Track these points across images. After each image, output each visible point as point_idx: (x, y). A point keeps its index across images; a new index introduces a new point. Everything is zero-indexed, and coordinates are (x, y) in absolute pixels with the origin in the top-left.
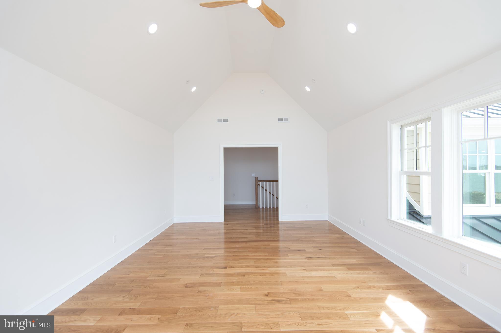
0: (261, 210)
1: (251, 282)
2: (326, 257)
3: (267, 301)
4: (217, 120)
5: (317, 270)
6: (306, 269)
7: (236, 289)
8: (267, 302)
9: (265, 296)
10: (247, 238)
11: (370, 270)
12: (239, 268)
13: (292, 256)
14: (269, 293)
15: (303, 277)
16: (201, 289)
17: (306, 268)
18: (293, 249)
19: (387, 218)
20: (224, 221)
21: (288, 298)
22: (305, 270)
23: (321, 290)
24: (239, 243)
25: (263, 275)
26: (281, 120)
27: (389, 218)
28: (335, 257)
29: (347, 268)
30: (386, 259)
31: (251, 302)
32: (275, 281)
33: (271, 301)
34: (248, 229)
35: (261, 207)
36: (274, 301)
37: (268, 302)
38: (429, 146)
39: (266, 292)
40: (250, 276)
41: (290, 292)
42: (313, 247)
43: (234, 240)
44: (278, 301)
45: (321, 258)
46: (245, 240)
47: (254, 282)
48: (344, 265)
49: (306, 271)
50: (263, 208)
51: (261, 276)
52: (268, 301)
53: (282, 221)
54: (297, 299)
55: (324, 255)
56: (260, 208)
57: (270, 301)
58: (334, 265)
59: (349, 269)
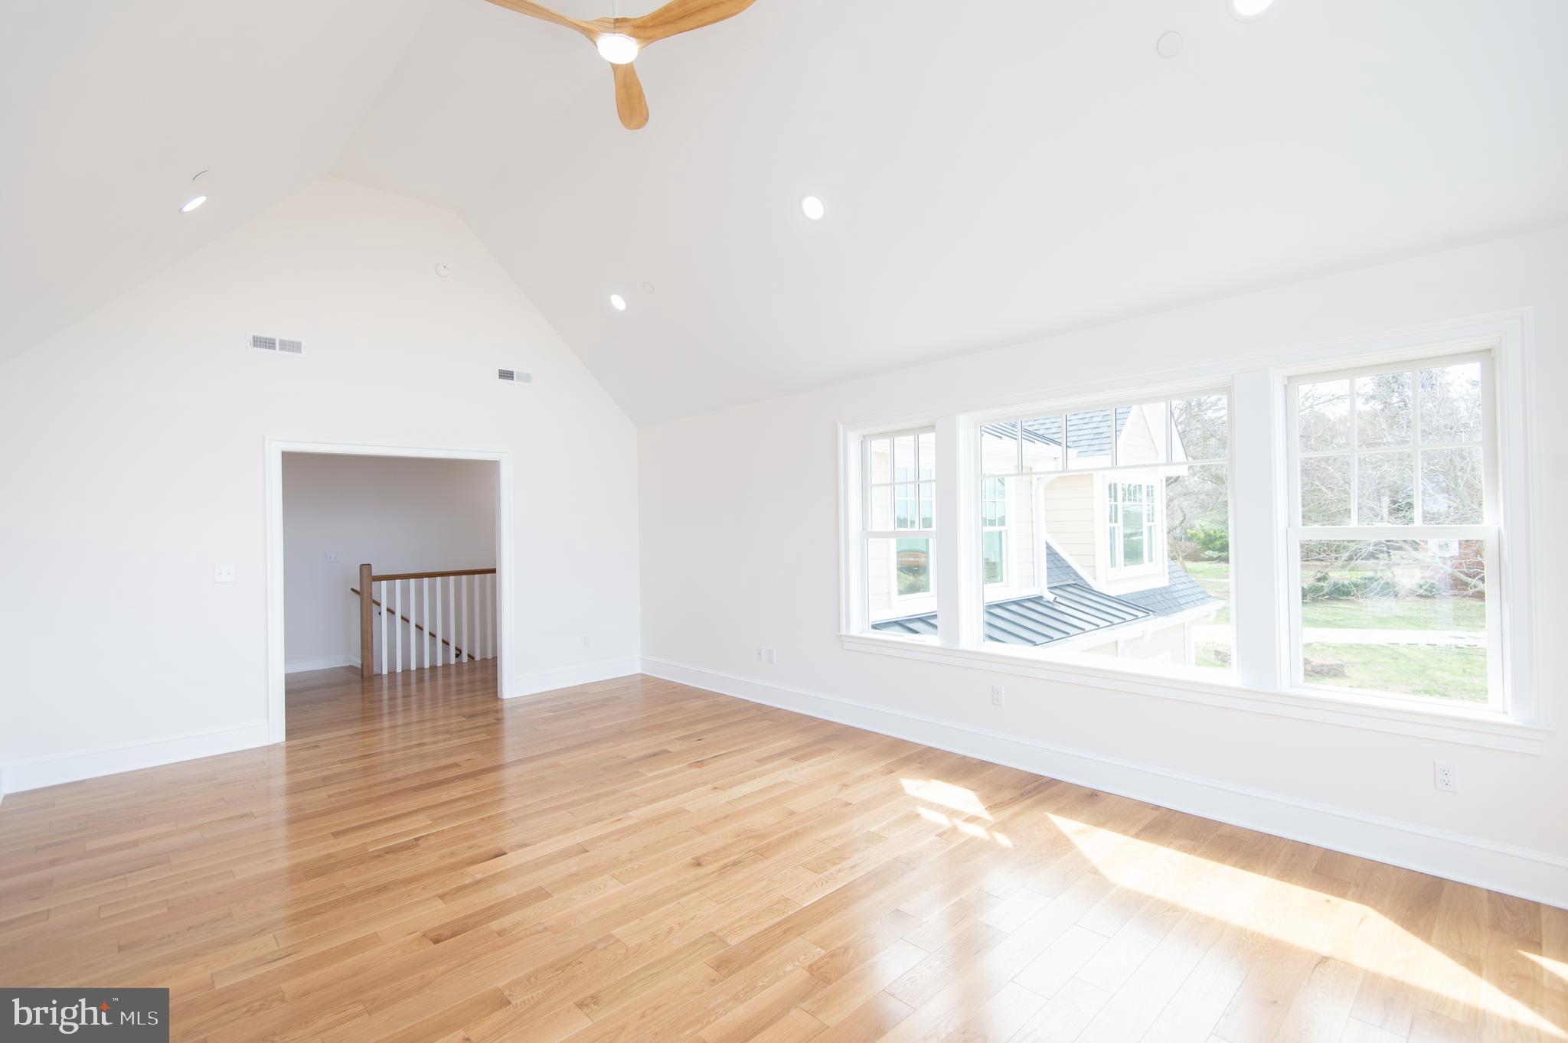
0: (385, 681)
2: (730, 750)
3: (713, 872)
4: (252, 340)
5: (742, 782)
6: (717, 786)
7: (605, 885)
8: (713, 875)
9: (695, 866)
10: (456, 765)
11: (829, 750)
12: (542, 840)
13: (651, 770)
15: (729, 803)
17: (716, 784)
19: (838, 634)
20: (286, 740)
21: (748, 851)
22: (716, 788)
23: (792, 813)
24: (451, 785)
26: (506, 375)
27: (844, 632)
28: (746, 745)
29: (793, 759)
30: (837, 723)
31: (679, 892)
32: (681, 832)
33: (721, 870)
34: (424, 743)
35: (385, 672)
36: (726, 867)
38: (921, 482)
39: (688, 860)
40: (601, 846)
41: (736, 839)
42: (676, 739)
43: (416, 782)
44: (735, 864)
45: (722, 756)
46: (458, 772)
47: (631, 852)
48: (781, 755)
49: (722, 791)
50: (392, 673)
51: (629, 834)
52: (716, 873)
53: (513, 697)
54: (768, 844)
55: (722, 748)
56: (381, 674)
57: (718, 870)
58: (763, 761)
59: (798, 759)
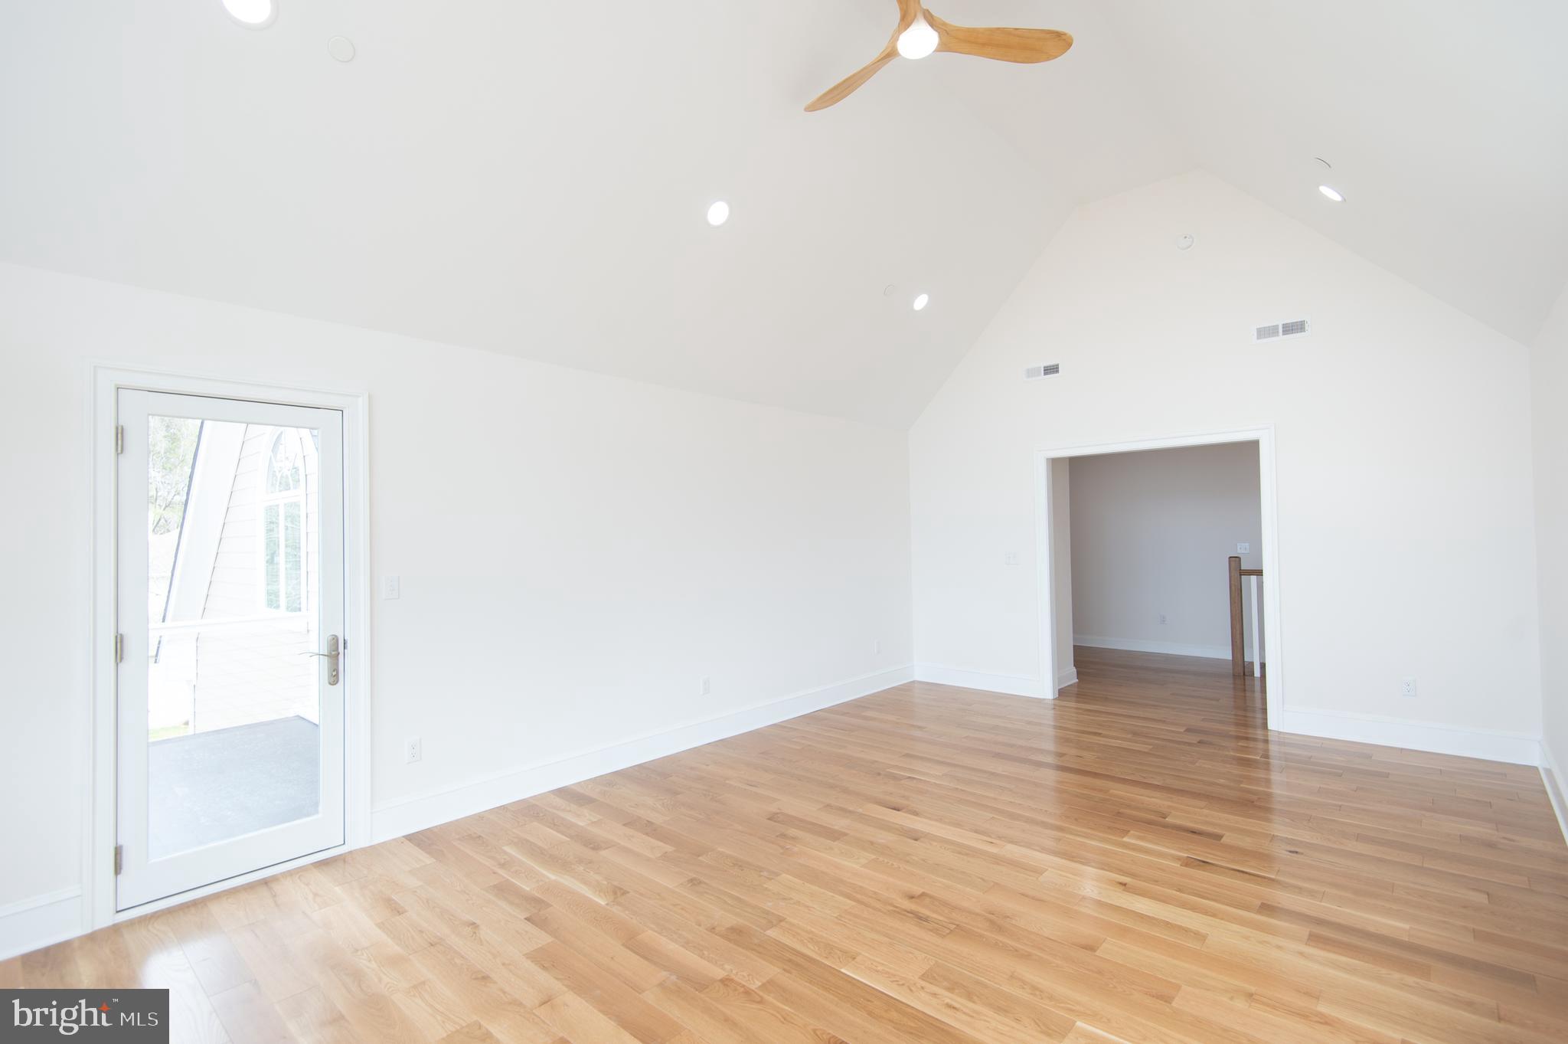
1: (914, 858)
4: (1025, 372)
7: (859, 859)
8: (894, 909)
9: (908, 896)
13: (1139, 838)
14: (923, 894)
16: (792, 832)
18: (1178, 822)
21: (957, 923)
23: (1090, 948)
25: (967, 855)
26: (1267, 333)
31: (855, 894)
33: (907, 911)
34: (1100, 734)
36: (912, 913)
37: (895, 911)
39: (917, 890)
40: (932, 844)
44: (923, 919)
45: (1247, 876)
51: (960, 853)
52: (897, 910)
54: (983, 937)
56: (1252, 675)
57: (901, 911)
